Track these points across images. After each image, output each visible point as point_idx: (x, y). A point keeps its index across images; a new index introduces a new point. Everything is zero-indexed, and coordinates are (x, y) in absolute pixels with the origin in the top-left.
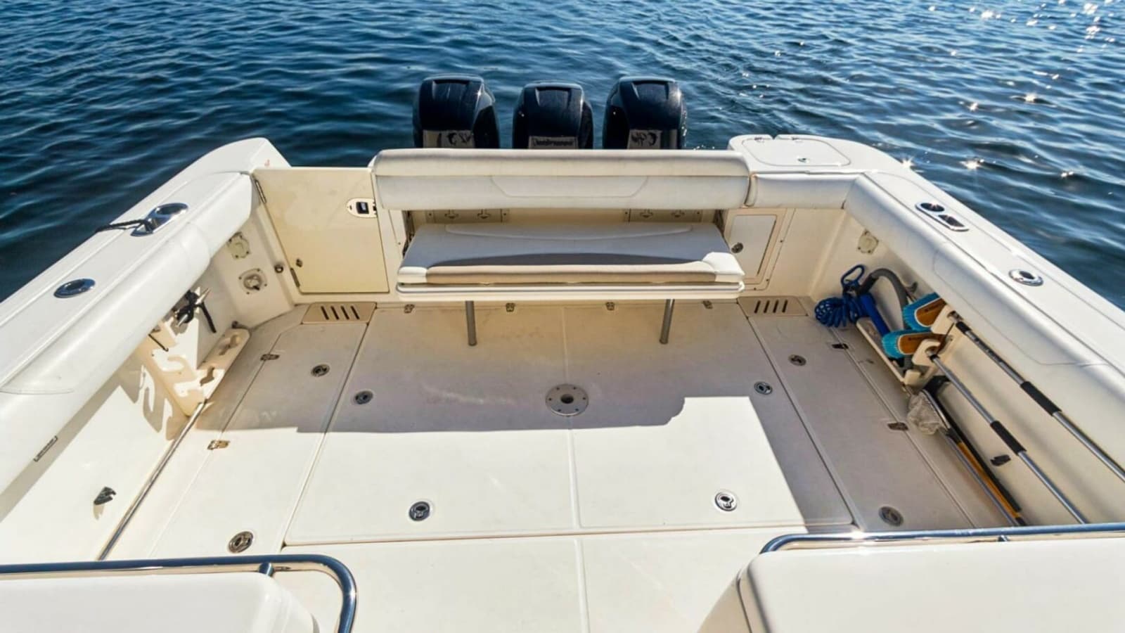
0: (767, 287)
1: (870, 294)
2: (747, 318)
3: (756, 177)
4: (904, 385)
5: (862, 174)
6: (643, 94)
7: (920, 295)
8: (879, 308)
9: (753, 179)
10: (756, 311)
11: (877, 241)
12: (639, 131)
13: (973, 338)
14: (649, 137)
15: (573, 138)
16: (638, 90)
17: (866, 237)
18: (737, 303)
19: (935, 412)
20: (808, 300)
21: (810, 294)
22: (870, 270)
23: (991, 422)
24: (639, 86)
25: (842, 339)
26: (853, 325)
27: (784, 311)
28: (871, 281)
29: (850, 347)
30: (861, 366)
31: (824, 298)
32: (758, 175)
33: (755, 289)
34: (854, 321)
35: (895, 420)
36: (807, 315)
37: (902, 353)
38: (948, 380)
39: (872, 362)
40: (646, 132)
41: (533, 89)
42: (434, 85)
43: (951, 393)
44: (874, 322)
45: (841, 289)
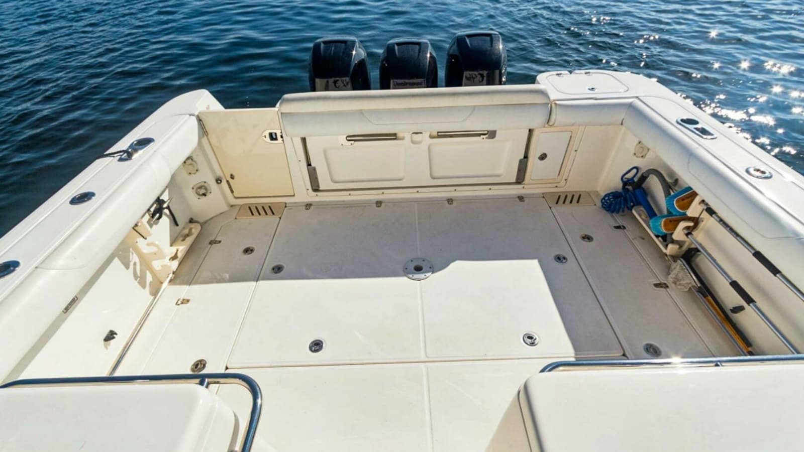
0: (565, 185)
1: (643, 189)
2: (550, 208)
3: (555, 104)
4: (666, 255)
5: (637, 97)
6: (474, 44)
7: (680, 187)
8: (649, 199)
9: (553, 105)
10: (557, 203)
11: (648, 149)
12: (471, 73)
13: (718, 219)
14: (479, 76)
15: (422, 80)
16: (470, 41)
17: (640, 145)
18: (543, 197)
19: (688, 274)
20: (597, 193)
21: (598, 189)
22: (643, 170)
23: (730, 281)
24: (470, 38)
25: (621, 221)
26: (630, 211)
27: (578, 202)
28: (643, 178)
29: (627, 228)
30: (636, 242)
31: (609, 192)
32: (557, 102)
33: (556, 187)
34: (630, 209)
35: (659, 280)
36: (595, 205)
37: (664, 231)
38: (699, 251)
39: (643, 239)
40: (476, 73)
41: (393, 45)
42: (322, 45)
43: (702, 261)
44: (645, 209)
45: (621, 185)
